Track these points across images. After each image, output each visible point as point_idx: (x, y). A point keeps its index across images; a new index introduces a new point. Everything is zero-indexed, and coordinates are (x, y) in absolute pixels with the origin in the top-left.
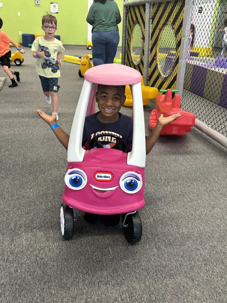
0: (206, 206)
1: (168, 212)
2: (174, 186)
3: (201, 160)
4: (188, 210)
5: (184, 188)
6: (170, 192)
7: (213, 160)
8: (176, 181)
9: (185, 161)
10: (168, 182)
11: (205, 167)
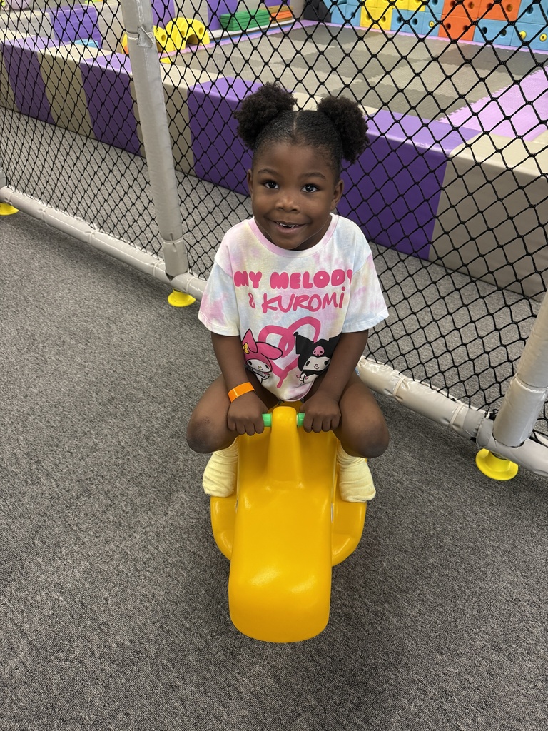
0: (150, 499)
1: (62, 588)
2: (57, 465)
3: (101, 335)
4: (112, 546)
5: (82, 463)
6: (52, 498)
7: (127, 324)
8: (57, 446)
9: (62, 358)
10: (38, 462)
11: (115, 359)
